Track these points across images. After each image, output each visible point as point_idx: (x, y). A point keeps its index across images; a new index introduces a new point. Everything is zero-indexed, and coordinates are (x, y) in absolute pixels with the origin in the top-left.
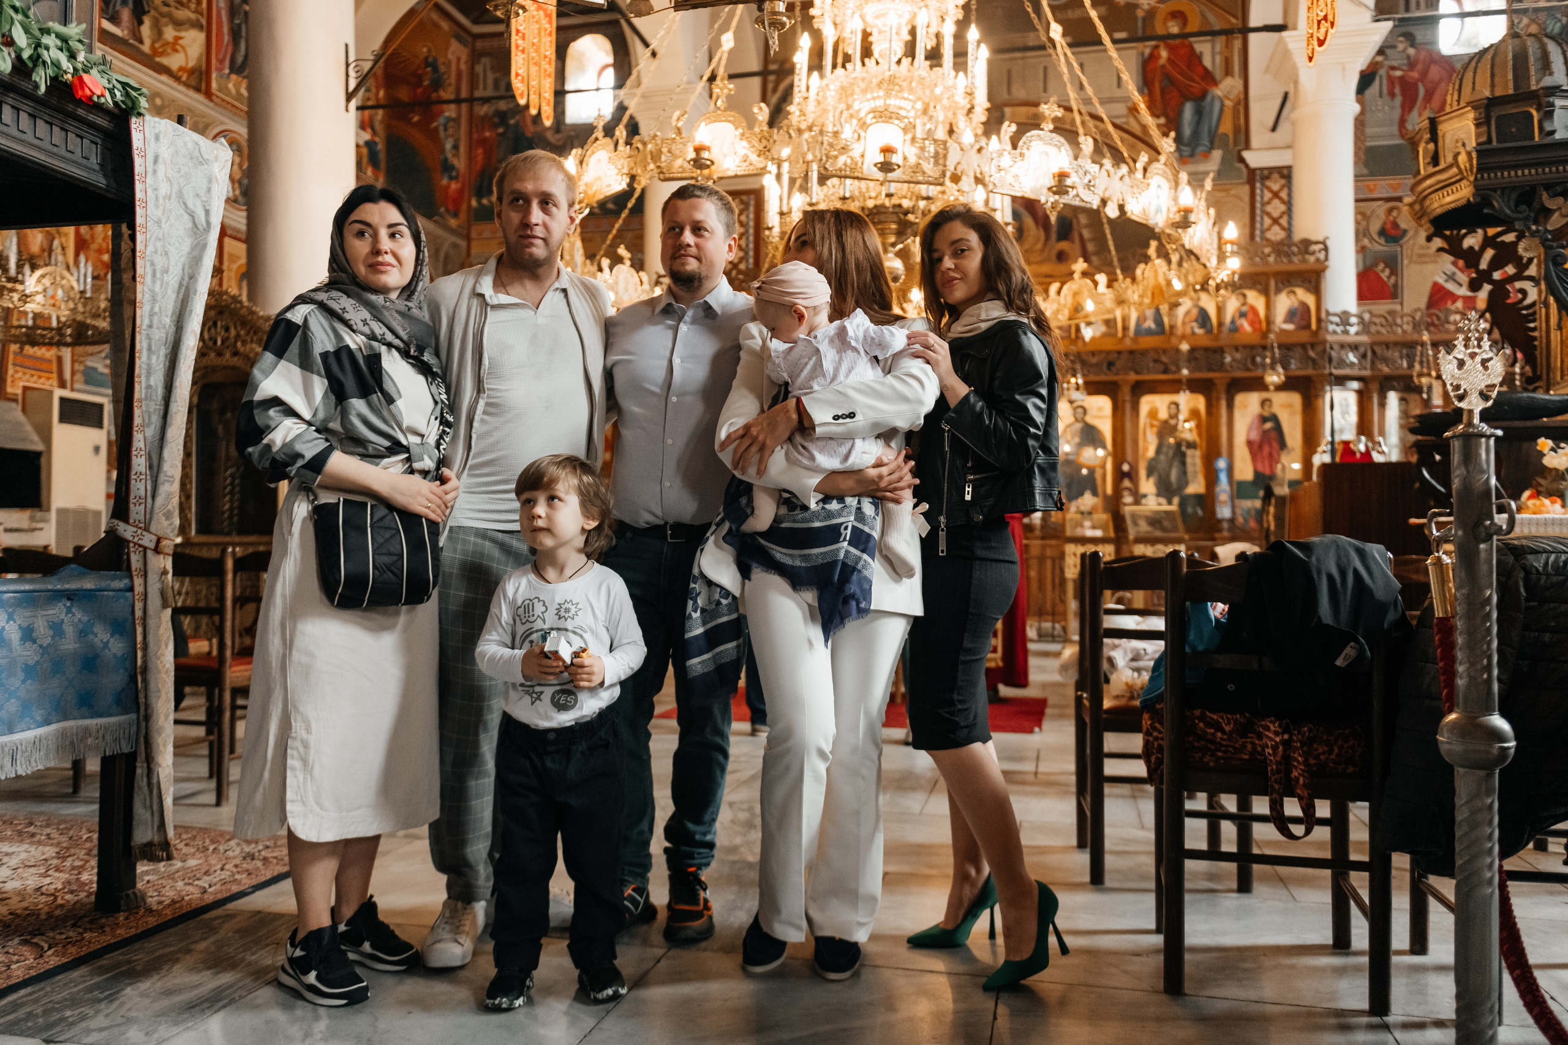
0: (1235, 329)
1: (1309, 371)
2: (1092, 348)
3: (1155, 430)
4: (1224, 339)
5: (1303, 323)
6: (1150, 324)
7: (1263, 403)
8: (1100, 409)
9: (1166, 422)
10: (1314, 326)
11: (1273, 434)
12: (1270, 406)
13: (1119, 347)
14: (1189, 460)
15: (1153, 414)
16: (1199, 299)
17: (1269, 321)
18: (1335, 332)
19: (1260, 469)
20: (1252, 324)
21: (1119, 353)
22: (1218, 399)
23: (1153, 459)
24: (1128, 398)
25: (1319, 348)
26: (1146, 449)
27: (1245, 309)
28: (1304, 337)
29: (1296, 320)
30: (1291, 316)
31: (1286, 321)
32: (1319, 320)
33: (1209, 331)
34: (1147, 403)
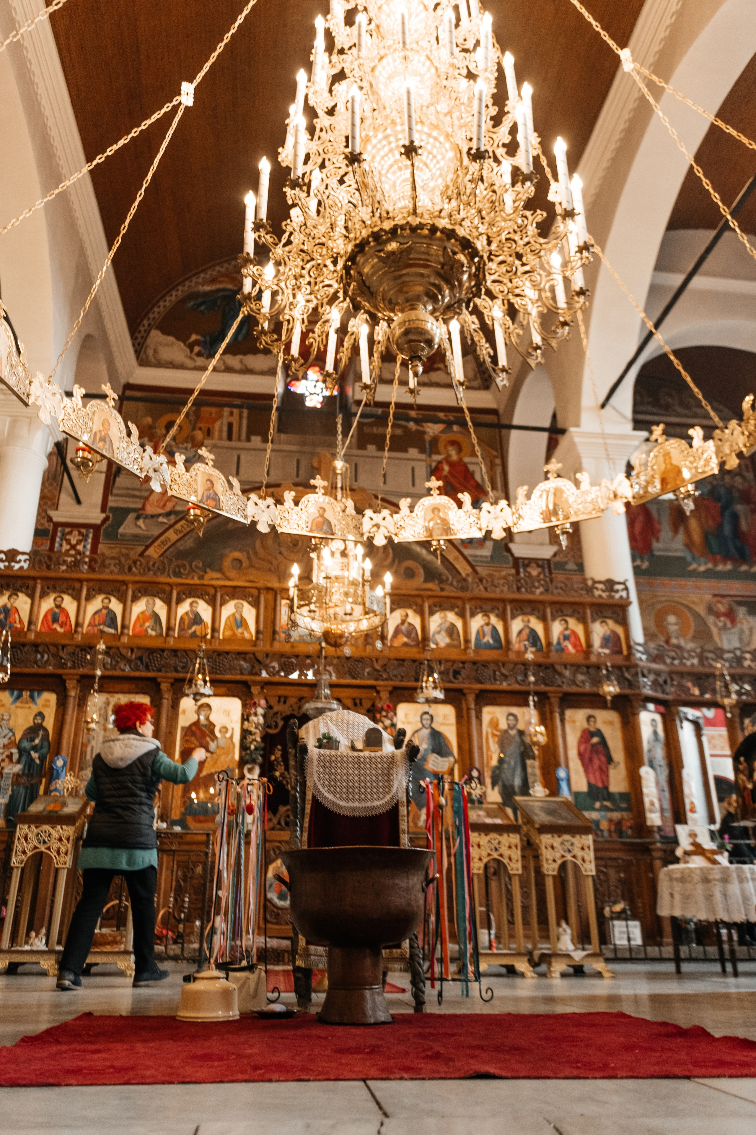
0: (561, 650)
1: (627, 691)
2: (438, 655)
3: (497, 739)
4: (554, 657)
5: (616, 649)
6: (488, 639)
7: (589, 718)
8: (445, 716)
9: (506, 732)
10: (625, 652)
11: (600, 748)
12: (595, 722)
13: (463, 658)
14: (529, 770)
15: (494, 724)
16: (529, 621)
17: (589, 645)
18: (641, 659)
19: (593, 781)
20: (575, 646)
21: (463, 663)
22: (552, 713)
23: (497, 768)
24: (473, 706)
25: (633, 671)
26: (490, 758)
27: (567, 633)
28: (619, 660)
29: (610, 645)
30: (606, 641)
31: (602, 646)
32: (629, 647)
33: (540, 650)
34: (489, 713)
